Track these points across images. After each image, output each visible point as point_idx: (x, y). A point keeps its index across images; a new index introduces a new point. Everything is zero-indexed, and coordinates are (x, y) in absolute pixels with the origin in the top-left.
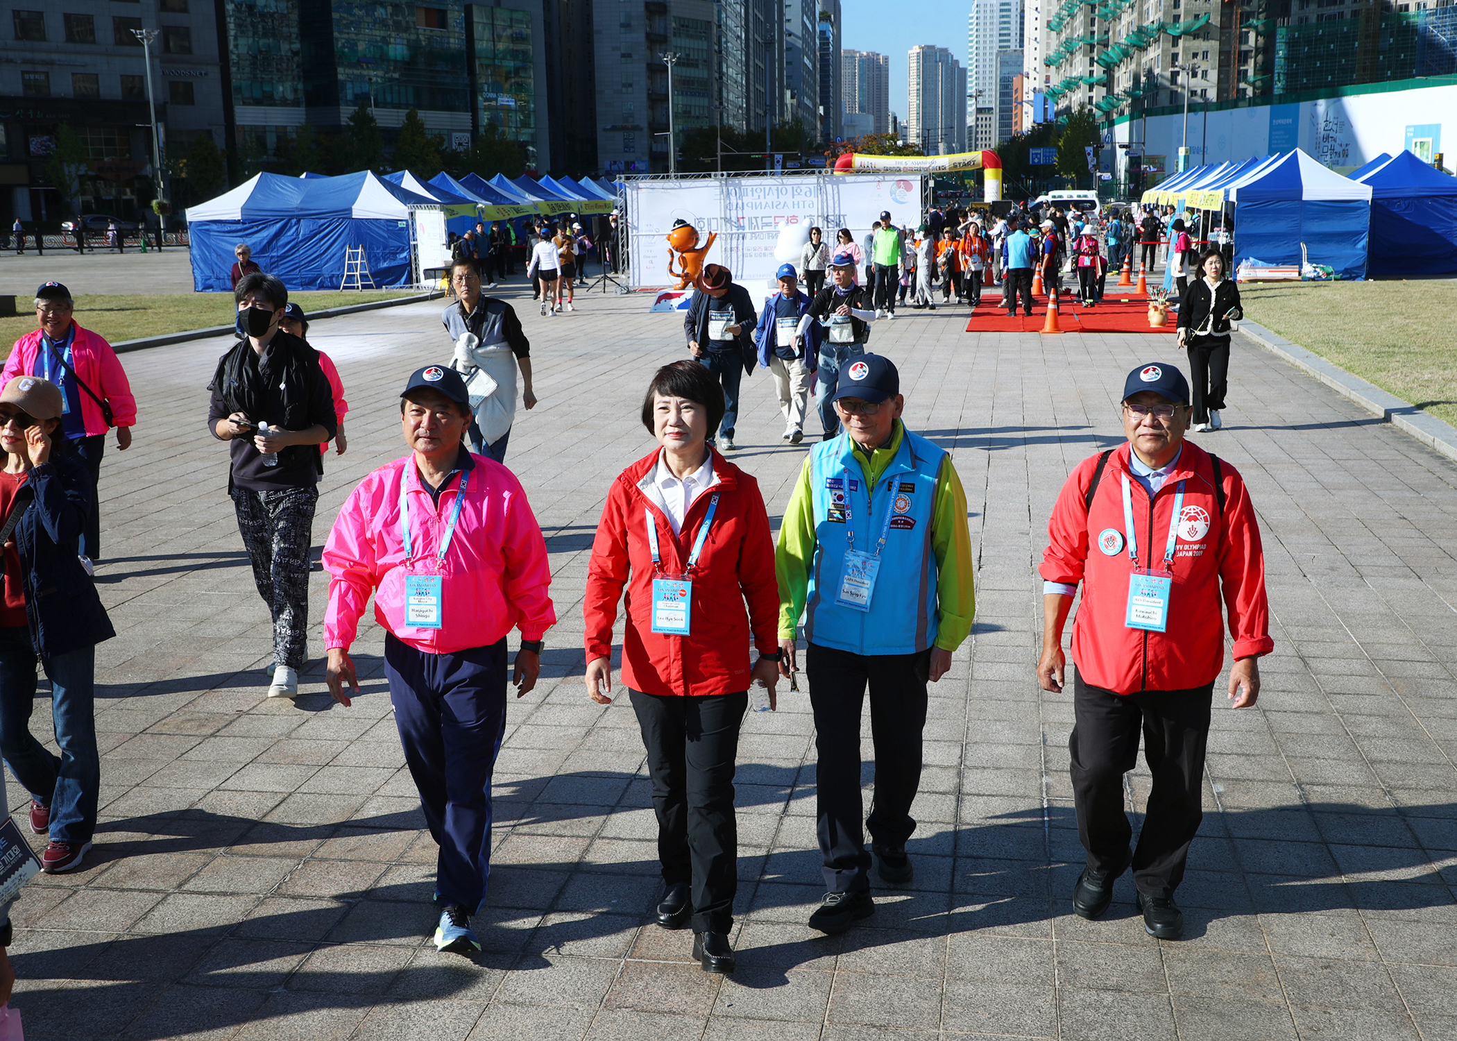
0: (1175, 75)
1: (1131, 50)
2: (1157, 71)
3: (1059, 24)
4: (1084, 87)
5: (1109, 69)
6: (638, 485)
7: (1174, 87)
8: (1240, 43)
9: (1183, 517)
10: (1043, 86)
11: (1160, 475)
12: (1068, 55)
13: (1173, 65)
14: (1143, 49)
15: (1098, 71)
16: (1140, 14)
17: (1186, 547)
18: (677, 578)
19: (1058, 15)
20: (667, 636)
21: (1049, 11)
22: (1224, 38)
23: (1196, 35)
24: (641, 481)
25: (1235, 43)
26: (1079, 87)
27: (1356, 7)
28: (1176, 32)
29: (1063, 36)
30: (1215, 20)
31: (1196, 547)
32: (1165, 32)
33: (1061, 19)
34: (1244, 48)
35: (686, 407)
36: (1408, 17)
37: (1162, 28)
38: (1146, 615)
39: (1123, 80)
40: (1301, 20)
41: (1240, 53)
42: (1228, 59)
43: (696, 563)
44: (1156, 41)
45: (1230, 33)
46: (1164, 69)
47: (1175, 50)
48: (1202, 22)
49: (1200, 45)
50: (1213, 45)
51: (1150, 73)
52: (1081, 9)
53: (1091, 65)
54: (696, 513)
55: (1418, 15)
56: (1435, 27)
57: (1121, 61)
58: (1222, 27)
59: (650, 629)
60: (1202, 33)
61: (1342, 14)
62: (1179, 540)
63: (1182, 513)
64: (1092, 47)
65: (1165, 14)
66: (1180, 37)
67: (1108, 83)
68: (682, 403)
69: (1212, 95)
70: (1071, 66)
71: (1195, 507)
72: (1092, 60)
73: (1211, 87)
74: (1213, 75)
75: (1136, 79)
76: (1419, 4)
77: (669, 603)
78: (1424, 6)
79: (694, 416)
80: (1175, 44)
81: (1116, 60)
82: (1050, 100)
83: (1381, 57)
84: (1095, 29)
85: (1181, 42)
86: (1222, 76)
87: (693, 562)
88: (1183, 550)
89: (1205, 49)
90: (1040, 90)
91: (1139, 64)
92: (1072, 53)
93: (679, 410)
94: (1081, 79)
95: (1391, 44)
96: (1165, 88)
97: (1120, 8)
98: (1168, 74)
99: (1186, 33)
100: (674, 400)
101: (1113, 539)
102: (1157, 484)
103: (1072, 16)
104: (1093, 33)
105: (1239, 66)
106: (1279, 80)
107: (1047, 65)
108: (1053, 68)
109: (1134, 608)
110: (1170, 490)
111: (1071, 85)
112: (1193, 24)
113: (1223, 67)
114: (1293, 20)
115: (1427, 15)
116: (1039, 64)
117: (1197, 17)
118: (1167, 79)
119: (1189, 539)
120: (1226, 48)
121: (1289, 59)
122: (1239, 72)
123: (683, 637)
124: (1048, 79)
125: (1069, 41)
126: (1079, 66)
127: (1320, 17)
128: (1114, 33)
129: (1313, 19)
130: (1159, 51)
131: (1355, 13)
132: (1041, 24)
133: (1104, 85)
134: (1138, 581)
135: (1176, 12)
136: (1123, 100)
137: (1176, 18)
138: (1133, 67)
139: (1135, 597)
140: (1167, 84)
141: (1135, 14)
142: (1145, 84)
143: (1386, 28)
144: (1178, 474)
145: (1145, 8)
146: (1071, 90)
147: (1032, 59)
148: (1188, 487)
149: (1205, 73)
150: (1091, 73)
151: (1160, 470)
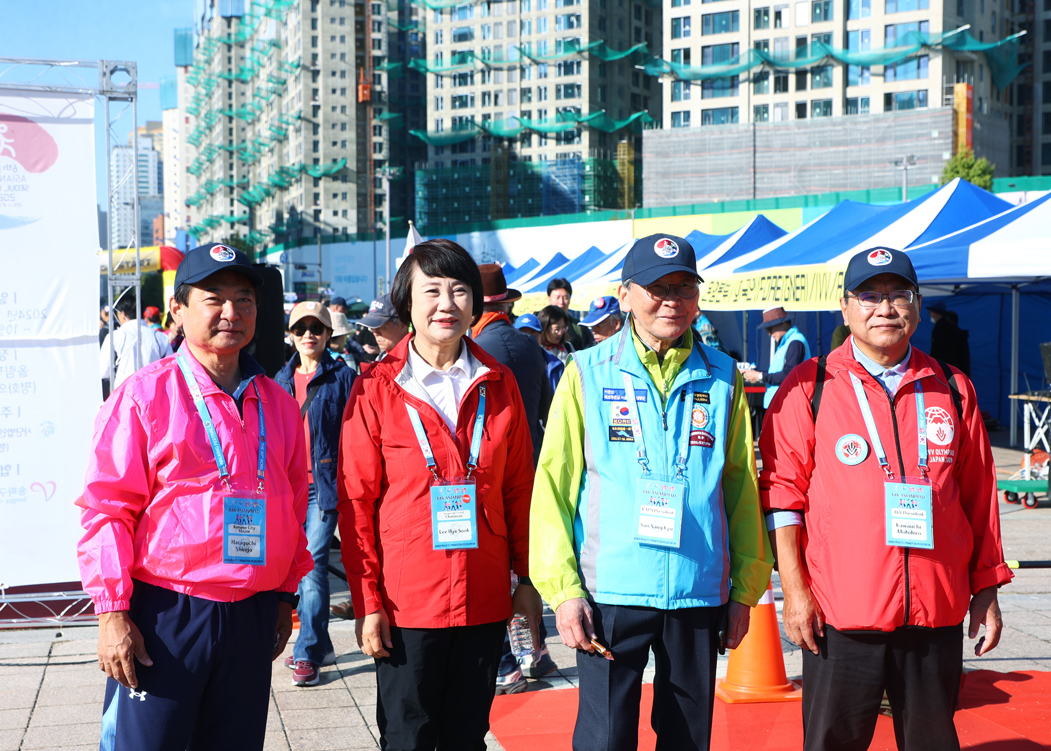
0: (317, 213)
1: (273, 190)
2: (300, 209)
3: (199, 168)
4: (225, 225)
5: (252, 206)
6: (397, 380)
7: (317, 224)
8: (375, 187)
9: (928, 418)
10: (185, 225)
11: (894, 374)
12: (208, 197)
13: (316, 204)
14: (283, 188)
15: (239, 210)
16: (281, 158)
17: (938, 452)
18: (458, 483)
19: (197, 160)
20: (449, 553)
21: (187, 159)
22: (360, 182)
23: (335, 178)
24: (399, 375)
25: (370, 187)
26: (220, 225)
27: (486, 155)
28: (317, 174)
29: (203, 180)
30: (352, 165)
31: (947, 452)
32: (306, 173)
33: (201, 164)
34: (378, 191)
35: (459, 290)
36: (531, 167)
37: (303, 169)
38: (909, 530)
39: (265, 218)
40: (437, 164)
41: (376, 196)
42: (365, 200)
43: (478, 463)
44: (298, 181)
45: (365, 178)
46: (307, 206)
47: (316, 190)
48: (339, 166)
49: (339, 186)
50: (351, 188)
51: (292, 210)
52: (219, 155)
53: (232, 204)
54: (468, 409)
55: (541, 165)
56: (556, 177)
57: (263, 200)
58: (358, 172)
59: (431, 546)
60: (340, 176)
61: (473, 161)
62: (930, 445)
63: (927, 414)
64: (232, 189)
65: (306, 156)
66: (320, 178)
67: (250, 221)
68: (454, 284)
69: (353, 230)
70: (212, 205)
71: (938, 408)
72: (232, 201)
73: (351, 225)
74: (353, 214)
75: (279, 216)
76: (540, 156)
77: (451, 512)
78: (546, 158)
79: (467, 300)
80: (316, 184)
81: (258, 199)
82: (192, 237)
83: (512, 201)
84: (234, 172)
85: (321, 183)
86: (360, 216)
87: (474, 463)
88: (935, 455)
89: (344, 191)
90: (182, 229)
91: (281, 203)
92: (212, 195)
93: (451, 294)
94: (222, 217)
95: (519, 190)
96: (309, 224)
97: (259, 151)
98: (311, 211)
99: (326, 175)
100: (445, 283)
101: (855, 445)
102: (894, 383)
103: (211, 161)
104: (232, 177)
105: (375, 207)
106: (421, 218)
107: (188, 206)
108: (193, 208)
109: (894, 522)
110: (908, 389)
111: (213, 223)
112: (332, 168)
113: (361, 207)
114: (430, 164)
115: (549, 166)
116: (180, 206)
117: (335, 161)
118: (310, 216)
119: (939, 443)
120: (363, 191)
121: (429, 199)
122: (376, 213)
123: (469, 552)
124: (188, 219)
125: (209, 183)
126: (220, 206)
127: (454, 163)
128: (254, 175)
129: (448, 164)
130: (301, 191)
131: (486, 161)
132: (180, 169)
133: (245, 224)
134: (893, 490)
135: (315, 155)
136: (266, 236)
137: (316, 161)
138: (275, 205)
139: (893, 510)
140: (311, 220)
141: (275, 158)
142: (288, 220)
143: (514, 176)
144: (914, 373)
145: (285, 151)
146: (213, 227)
147: (173, 201)
148: (926, 386)
149: (345, 213)
150: (232, 212)
151: (894, 369)
